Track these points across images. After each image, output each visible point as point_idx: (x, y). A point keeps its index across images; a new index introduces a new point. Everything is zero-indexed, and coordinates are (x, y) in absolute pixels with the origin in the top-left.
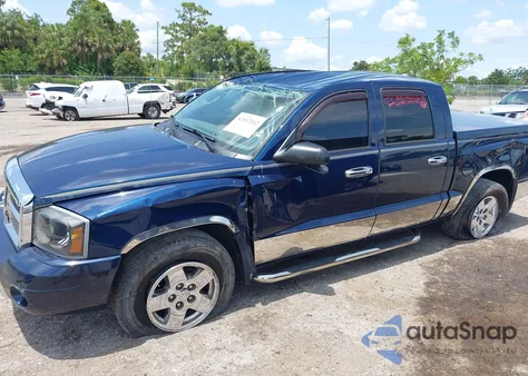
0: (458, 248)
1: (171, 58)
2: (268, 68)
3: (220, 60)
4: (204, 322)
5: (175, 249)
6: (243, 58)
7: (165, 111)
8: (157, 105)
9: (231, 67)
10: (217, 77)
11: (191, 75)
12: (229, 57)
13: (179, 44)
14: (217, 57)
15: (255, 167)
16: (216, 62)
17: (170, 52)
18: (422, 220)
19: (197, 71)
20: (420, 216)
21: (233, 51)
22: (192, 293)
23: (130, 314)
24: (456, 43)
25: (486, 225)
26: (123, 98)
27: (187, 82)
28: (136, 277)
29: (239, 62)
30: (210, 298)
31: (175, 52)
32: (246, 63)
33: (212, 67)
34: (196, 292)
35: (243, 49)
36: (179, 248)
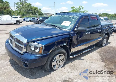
0: (101, 48)
1: (18, 10)
2: (42, 13)
3: (30, 11)
4: (62, 67)
5: (58, 51)
6: (35, 11)
7: (21, 23)
8: (19, 21)
9: (33, 13)
10: (30, 15)
11: (23, 14)
12: (32, 10)
13: (20, 7)
14: (29, 10)
15: (72, 33)
16: (29, 12)
17: (18, 9)
18: (93, 44)
19: (25, 14)
20: (93, 43)
21: (33, 9)
22: (60, 61)
23: (48, 67)
24: (83, 8)
25: (104, 44)
26: (11, 20)
27: (23, 16)
28: (51, 58)
29: (34, 11)
30: (63, 62)
31: (19, 9)
32: (36, 12)
33: (28, 13)
34: (61, 61)
35: (35, 9)
36: (59, 51)
